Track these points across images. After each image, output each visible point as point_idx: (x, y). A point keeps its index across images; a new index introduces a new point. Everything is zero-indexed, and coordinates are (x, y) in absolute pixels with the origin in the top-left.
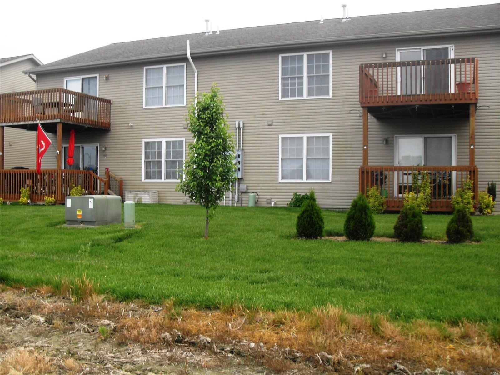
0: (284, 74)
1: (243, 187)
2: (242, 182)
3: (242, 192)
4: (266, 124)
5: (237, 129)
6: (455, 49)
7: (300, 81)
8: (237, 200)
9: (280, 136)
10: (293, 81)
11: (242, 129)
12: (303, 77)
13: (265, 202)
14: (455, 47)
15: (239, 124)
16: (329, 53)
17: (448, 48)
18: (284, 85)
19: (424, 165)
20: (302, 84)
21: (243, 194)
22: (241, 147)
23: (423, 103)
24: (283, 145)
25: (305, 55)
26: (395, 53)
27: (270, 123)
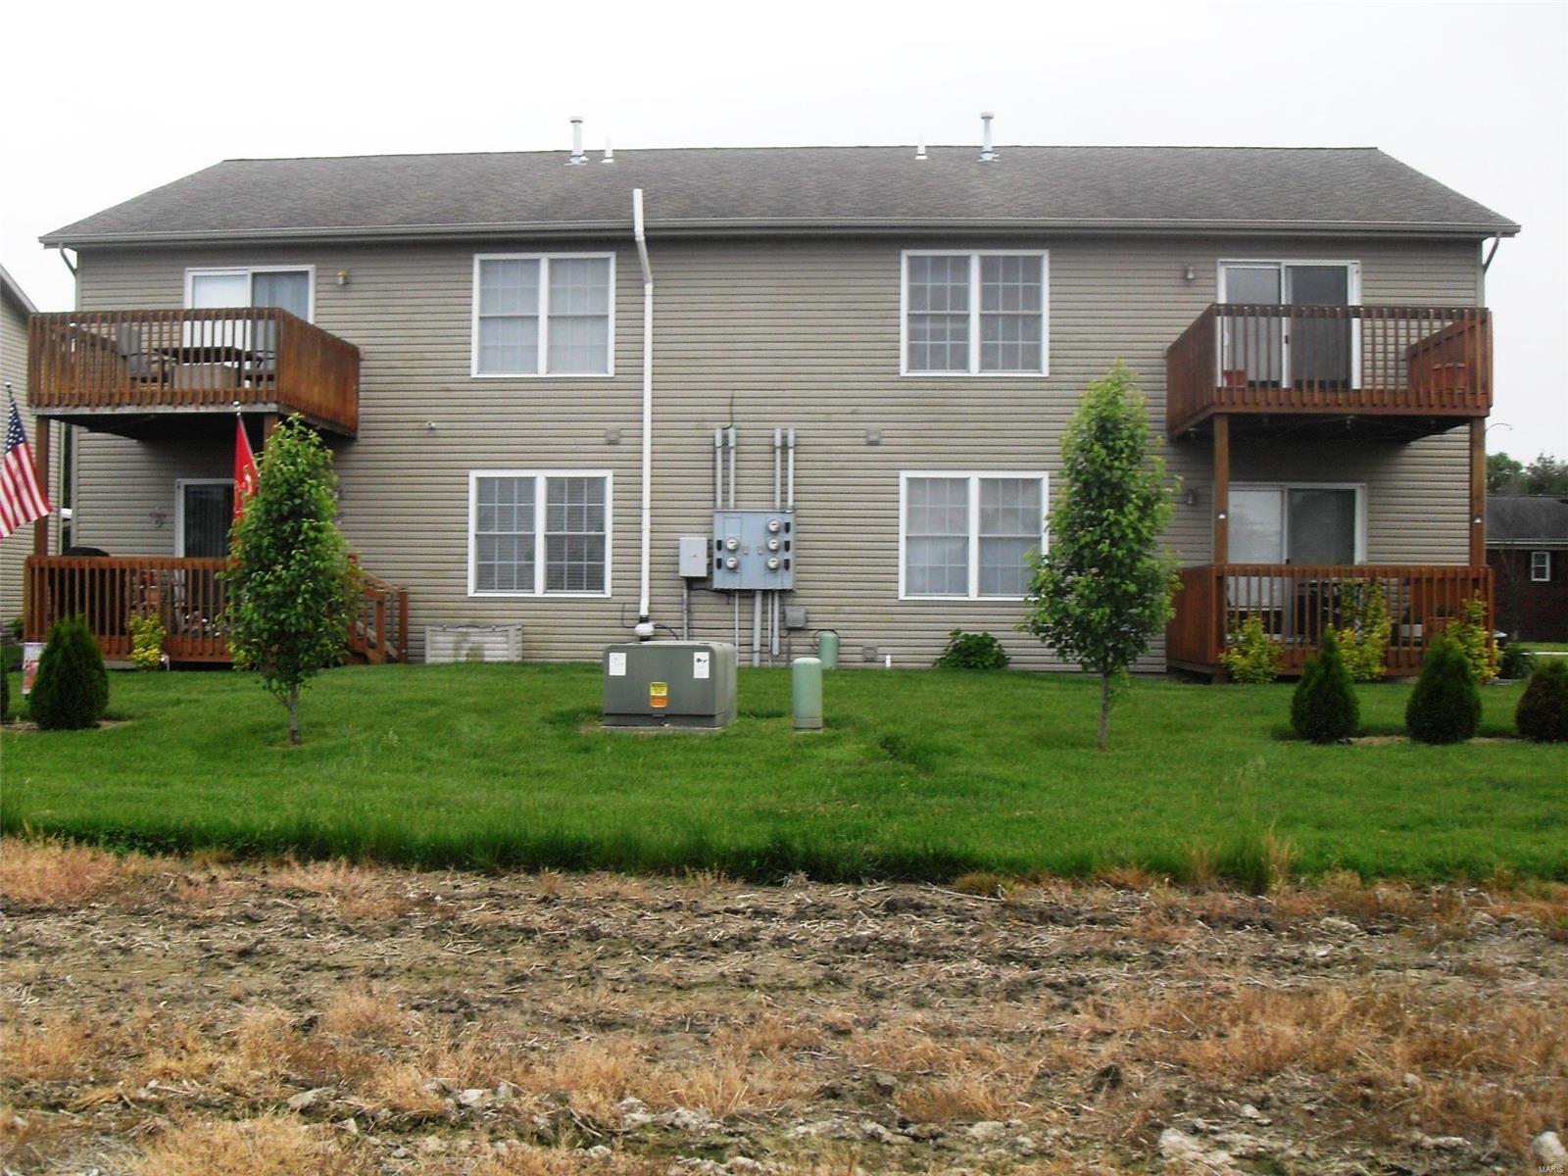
0: (912, 305)
1: (795, 615)
2: (790, 601)
3: (791, 630)
4: (862, 441)
5: (778, 452)
6: (1364, 272)
7: (958, 326)
8: (776, 652)
9: (904, 475)
10: (939, 326)
11: (791, 452)
12: (968, 316)
13: (859, 657)
14: (1363, 265)
15: (784, 437)
16: (1039, 258)
17: (1345, 268)
18: (913, 335)
19: (1288, 561)
20: (964, 335)
21: (793, 634)
22: (790, 503)
23: (1368, 410)
24: (910, 500)
25: (975, 258)
26: (1215, 270)
27: (874, 438)
